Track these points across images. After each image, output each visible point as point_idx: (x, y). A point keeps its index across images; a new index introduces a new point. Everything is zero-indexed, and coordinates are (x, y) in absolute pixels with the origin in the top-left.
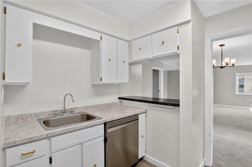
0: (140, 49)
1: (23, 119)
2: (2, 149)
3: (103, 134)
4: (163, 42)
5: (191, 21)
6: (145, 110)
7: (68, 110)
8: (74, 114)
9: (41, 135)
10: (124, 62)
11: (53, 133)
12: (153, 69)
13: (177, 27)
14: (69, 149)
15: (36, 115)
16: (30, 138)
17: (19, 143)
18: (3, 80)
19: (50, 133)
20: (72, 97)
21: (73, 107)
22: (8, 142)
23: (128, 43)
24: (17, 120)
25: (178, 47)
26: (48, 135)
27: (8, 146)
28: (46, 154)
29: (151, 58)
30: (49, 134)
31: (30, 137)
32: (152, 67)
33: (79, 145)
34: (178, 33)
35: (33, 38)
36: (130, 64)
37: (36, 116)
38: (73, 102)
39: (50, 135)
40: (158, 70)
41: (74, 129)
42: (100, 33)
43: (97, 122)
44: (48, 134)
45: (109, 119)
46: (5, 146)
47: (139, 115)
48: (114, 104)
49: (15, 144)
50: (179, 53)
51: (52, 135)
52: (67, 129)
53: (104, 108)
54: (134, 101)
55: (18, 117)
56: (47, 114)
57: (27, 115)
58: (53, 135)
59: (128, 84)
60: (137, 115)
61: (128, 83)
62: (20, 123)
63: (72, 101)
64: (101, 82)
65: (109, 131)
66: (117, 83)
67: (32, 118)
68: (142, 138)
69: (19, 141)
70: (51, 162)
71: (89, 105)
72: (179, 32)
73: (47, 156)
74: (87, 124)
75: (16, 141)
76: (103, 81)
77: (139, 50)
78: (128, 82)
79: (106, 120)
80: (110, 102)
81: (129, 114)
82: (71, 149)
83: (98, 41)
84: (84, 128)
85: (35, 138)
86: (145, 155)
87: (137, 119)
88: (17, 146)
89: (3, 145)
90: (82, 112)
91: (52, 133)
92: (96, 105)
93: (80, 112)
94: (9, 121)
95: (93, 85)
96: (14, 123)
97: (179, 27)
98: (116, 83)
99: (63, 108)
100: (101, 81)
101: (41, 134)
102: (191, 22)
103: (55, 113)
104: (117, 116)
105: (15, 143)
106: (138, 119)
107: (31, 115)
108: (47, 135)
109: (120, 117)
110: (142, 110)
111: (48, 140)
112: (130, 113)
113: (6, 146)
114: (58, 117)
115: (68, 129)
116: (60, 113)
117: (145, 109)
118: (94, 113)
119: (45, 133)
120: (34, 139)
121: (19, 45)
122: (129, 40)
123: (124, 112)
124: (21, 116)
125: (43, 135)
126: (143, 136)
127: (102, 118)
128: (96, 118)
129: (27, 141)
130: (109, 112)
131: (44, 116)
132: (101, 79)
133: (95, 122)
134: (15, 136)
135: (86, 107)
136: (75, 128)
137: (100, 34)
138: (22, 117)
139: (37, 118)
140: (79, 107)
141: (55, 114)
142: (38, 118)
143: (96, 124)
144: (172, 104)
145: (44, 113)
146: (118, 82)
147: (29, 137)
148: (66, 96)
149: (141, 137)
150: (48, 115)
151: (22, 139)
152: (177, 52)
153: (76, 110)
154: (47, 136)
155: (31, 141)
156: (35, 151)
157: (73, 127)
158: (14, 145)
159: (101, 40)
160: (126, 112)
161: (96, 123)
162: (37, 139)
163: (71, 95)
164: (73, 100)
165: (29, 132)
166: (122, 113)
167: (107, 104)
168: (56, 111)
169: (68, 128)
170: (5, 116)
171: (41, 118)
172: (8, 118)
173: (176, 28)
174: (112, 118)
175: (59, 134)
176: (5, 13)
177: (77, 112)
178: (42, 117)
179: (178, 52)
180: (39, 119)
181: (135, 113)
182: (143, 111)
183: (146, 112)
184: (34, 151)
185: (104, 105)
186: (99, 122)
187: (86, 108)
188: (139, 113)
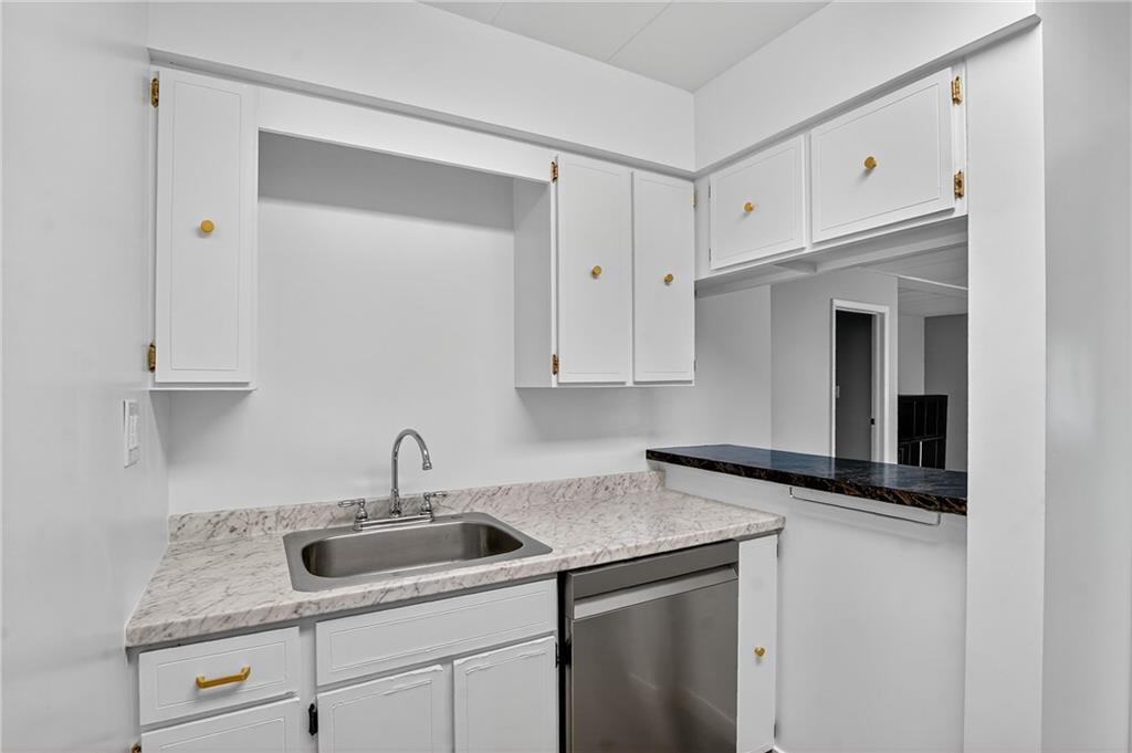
0: (749, 208)
1: (233, 530)
2: (124, 651)
3: (554, 627)
4: (870, 164)
5: (1041, 25)
6: (773, 519)
7: (413, 500)
8: (433, 520)
9: (272, 608)
10: (668, 280)
11: (321, 605)
12: (837, 311)
13: (949, 69)
14: (392, 678)
15: (283, 518)
16: (229, 618)
17: (184, 635)
18: (150, 373)
19: (310, 602)
20: (423, 446)
21: (431, 491)
22: (145, 625)
23: (691, 185)
24: (212, 535)
25: (959, 183)
26: (301, 611)
27: (144, 642)
28: (292, 693)
29: (805, 252)
30: (307, 605)
31: (229, 611)
32: (834, 300)
33: (438, 667)
34: (956, 101)
35: (259, 194)
36: (702, 289)
37: (285, 523)
38: (425, 468)
39: (308, 613)
40: (871, 315)
41: (415, 594)
42: (546, 150)
43: (522, 566)
44: (300, 605)
45: (580, 553)
46: (132, 641)
47: (741, 544)
48: (627, 483)
49: (170, 635)
50: (967, 216)
51: (317, 613)
52: (382, 591)
53: (575, 498)
54: (720, 471)
55: (216, 522)
56: (327, 515)
57: (247, 515)
58: (321, 611)
59: (693, 385)
60: (730, 543)
61: (690, 382)
62: (220, 548)
63: (422, 462)
64: (554, 377)
65: (581, 611)
66: (635, 383)
67: (270, 528)
68: (758, 662)
69: (183, 623)
70: (313, 728)
71: (505, 483)
72: (963, 95)
73: (297, 699)
74: (473, 575)
75: (172, 623)
76: (566, 376)
77: (745, 215)
78: (692, 378)
79: (565, 561)
80: (606, 474)
81: (686, 535)
82: (398, 682)
83: (543, 186)
84: (457, 591)
85: (246, 619)
86: (776, 748)
87: (733, 566)
88: (179, 645)
89: (128, 636)
90: (473, 514)
91: (317, 604)
92: (538, 485)
93: (467, 511)
94: (182, 534)
95: (523, 392)
96: (200, 543)
97: (961, 72)
98: (630, 384)
99: (388, 494)
100: (555, 373)
101: (271, 605)
102: (1040, 30)
103: (359, 514)
104: (624, 541)
105: (169, 631)
106: (737, 562)
107: (263, 515)
108: (296, 612)
109: (637, 547)
110: (760, 521)
111: (301, 630)
112: (692, 534)
113: (136, 643)
114: (366, 532)
115: (389, 591)
116: (379, 515)
117: (774, 515)
118: (524, 523)
119: (291, 599)
120: (243, 624)
121: (206, 230)
122: (693, 170)
123: (662, 525)
124: (227, 519)
125: (279, 609)
126: (763, 650)
127: (549, 550)
128: (522, 545)
129: (216, 629)
130: (593, 521)
131: (315, 521)
132: (556, 364)
133: (514, 565)
134: (176, 603)
135: (490, 493)
136: (416, 587)
137: (550, 155)
138: (231, 523)
139: (289, 531)
140: (463, 492)
141: (357, 518)
142: (291, 531)
143: (516, 577)
144: (920, 499)
145: (315, 510)
146: (637, 380)
147: (223, 614)
148: (399, 440)
149: (754, 655)
150: (331, 521)
151: (196, 617)
152: (951, 210)
153: (446, 502)
154: (295, 616)
155: (233, 630)
156: (246, 675)
157: (408, 581)
158: (169, 639)
159: (555, 179)
160: (674, 525)
161: (516, 573)
162: (254, 622)
163: (418, 437)
164: (426, 458)
165: (230, 592)
166: (655, 528)
167: (590, 483)
168: (362, 503)
169: (388, 586)
170: (172, 517)
171: (302, 529)
172: (181, 523)
173: (947, 75)
174: (598, 551)
175: (345, 607)
176: (156, 102)
177: (454, 513)
178: (307, 528)
179: (960, 208)
180: (294, 533)
181: (720, 532)
182: (764, 524)
183: (778, 531)
184: (243, 671)
185: (574, 487)
186: (532, 567)
187: (491, 495)
188: (738, 535)
